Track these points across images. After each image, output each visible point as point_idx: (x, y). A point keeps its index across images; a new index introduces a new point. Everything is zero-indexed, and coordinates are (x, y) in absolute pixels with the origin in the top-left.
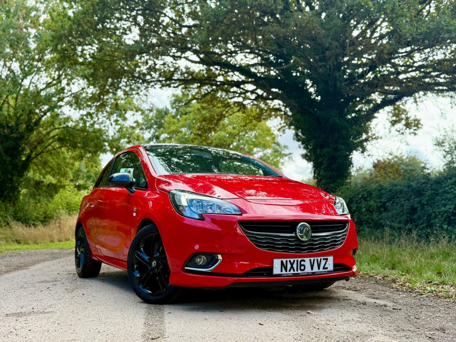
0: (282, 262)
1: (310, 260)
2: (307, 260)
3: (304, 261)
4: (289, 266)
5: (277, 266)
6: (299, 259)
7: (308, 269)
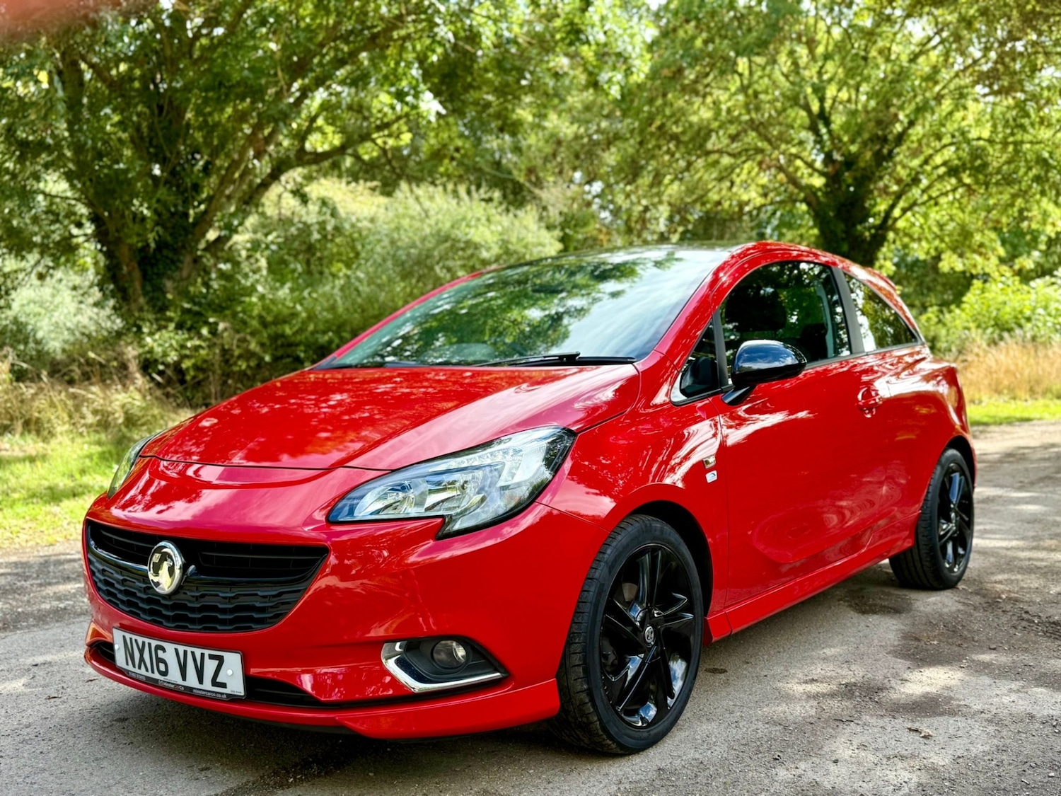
1: (176, 650)
2: (170, 647)
3: (164, 650)
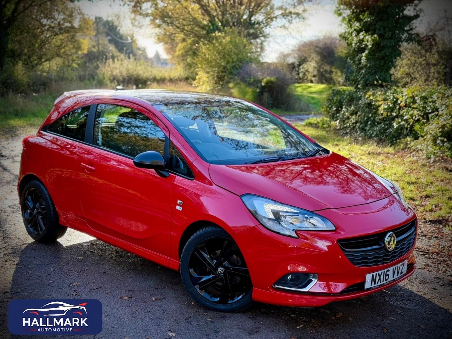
0: (373, 275)
4: (378, 278)
5: (368, 281)
6: (386, 270)
7: (391, 278)
